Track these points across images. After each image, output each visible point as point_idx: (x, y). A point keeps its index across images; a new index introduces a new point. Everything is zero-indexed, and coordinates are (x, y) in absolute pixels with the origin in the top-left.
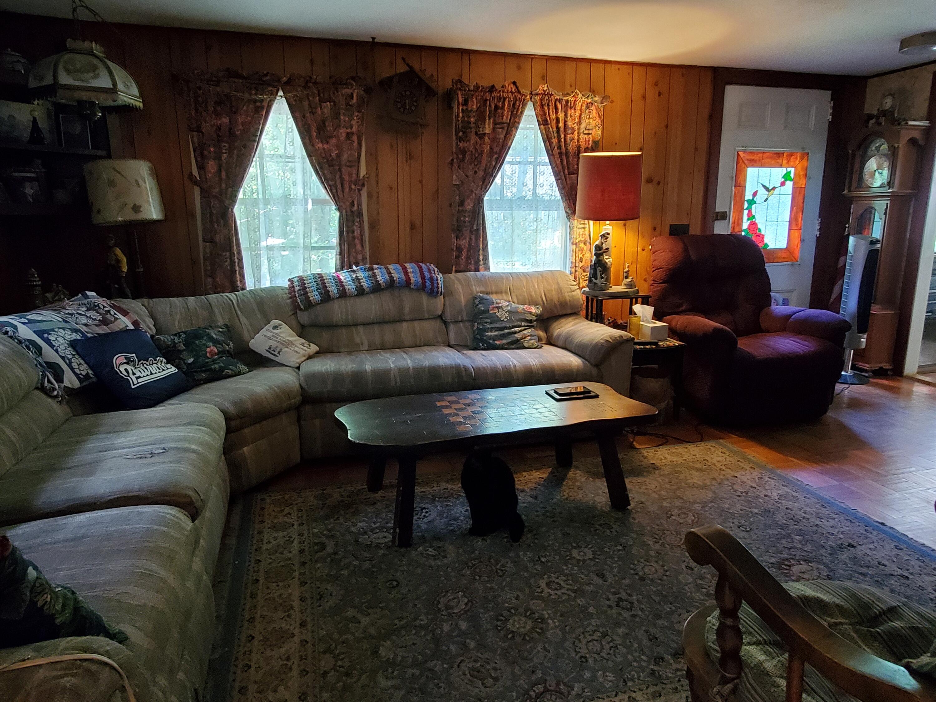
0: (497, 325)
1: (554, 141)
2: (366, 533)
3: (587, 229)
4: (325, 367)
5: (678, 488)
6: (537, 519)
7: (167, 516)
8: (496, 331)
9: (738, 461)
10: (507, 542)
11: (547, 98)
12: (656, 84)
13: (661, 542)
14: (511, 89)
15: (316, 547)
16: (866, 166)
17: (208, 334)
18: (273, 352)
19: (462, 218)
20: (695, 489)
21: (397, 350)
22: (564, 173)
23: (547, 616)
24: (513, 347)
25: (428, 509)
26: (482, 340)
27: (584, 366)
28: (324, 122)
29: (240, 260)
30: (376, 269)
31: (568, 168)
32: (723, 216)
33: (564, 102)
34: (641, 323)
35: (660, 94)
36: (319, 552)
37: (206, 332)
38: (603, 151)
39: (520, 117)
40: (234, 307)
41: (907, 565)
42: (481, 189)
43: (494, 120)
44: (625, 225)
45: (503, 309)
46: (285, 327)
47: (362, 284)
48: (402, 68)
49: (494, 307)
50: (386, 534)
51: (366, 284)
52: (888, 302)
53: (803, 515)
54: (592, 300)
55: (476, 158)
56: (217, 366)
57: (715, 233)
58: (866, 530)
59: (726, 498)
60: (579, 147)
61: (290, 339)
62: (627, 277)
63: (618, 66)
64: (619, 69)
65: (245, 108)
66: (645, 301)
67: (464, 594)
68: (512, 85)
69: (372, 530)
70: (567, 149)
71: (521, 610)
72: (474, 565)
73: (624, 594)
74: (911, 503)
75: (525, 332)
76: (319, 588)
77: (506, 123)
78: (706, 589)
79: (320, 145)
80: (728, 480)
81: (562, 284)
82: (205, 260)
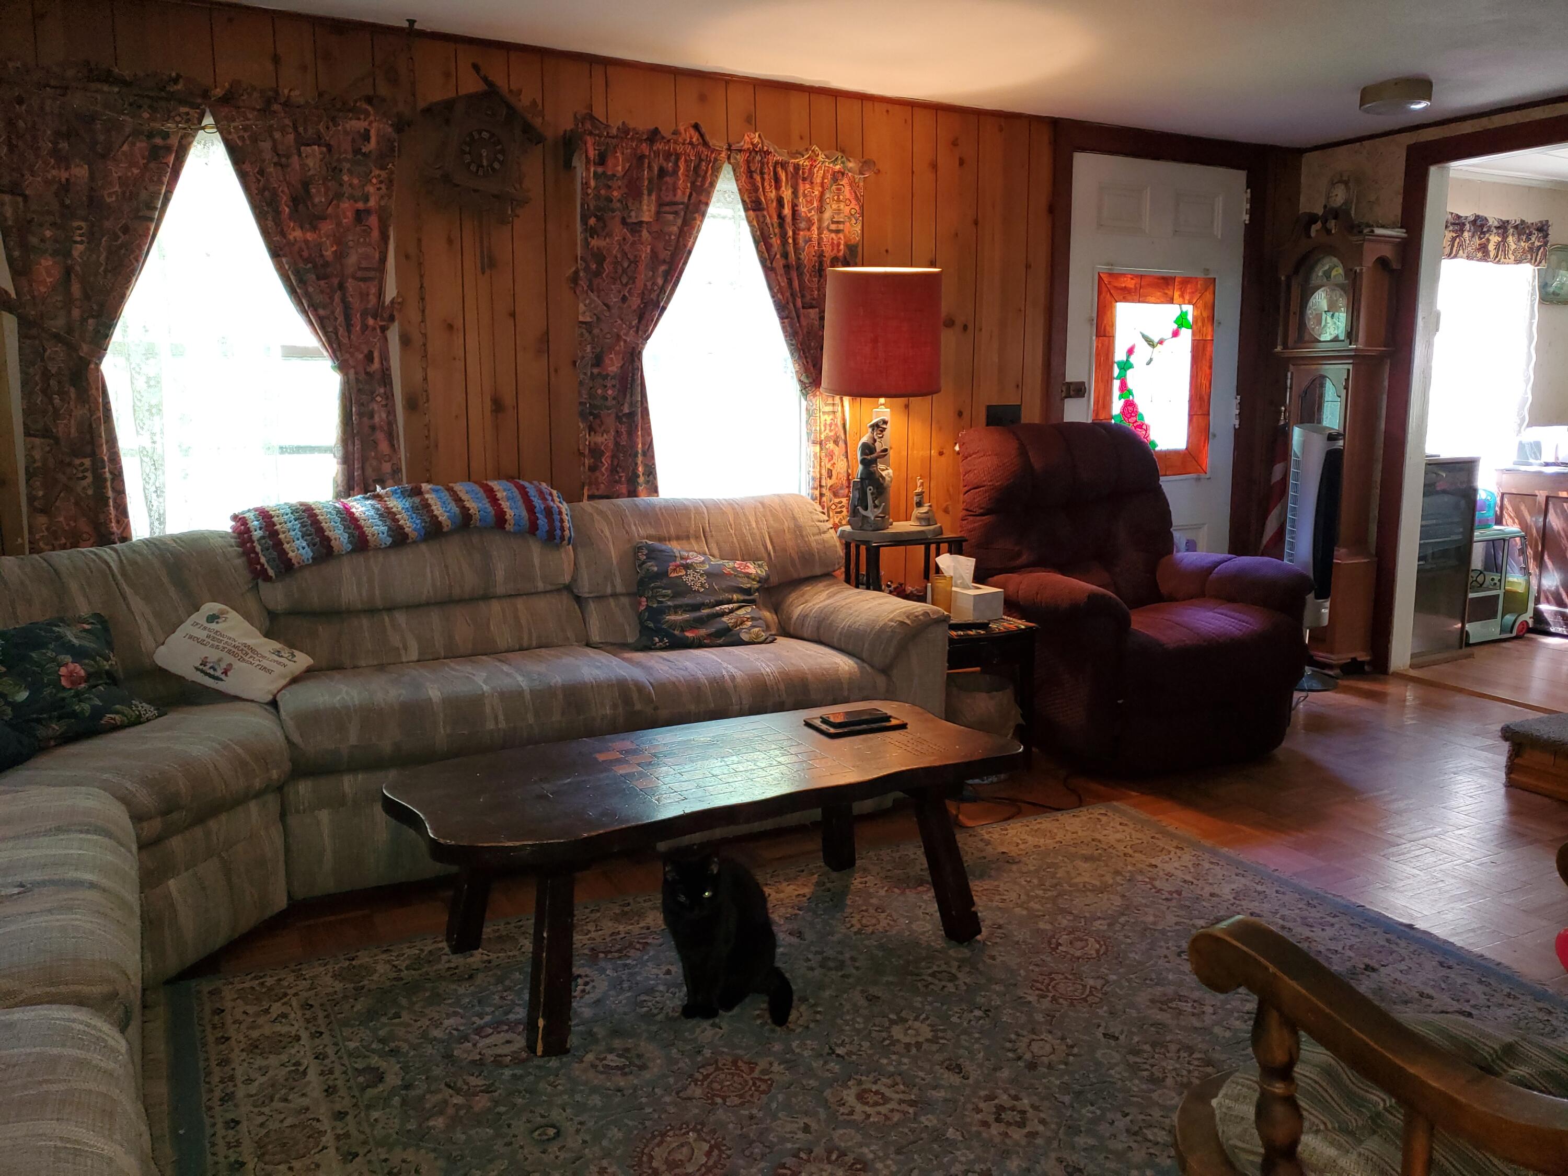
0: (687, 600)
1: (776, 242)
2: (466, 1038)
3: (839, 414)
4: (338, 698)
5: (1060, 895)
6: (810, 974)
7: (74, 1025)
8: (685, 611)
9: (1152, 838)
10: (763, 1024)
11: (758, 158)
12: (955, 143)
13: (1051, 995)
14: (691, 138)
15: (361, 1079)
16: (1310, 304)
17: (59, 637)
18: (211, 672)
19: (599, 391)
20: (1088, 893)
21: (484, 657)
22: (795, 306)
23: (871, 1156)
24: (720, 641)
25: (586, 976)
26: (658, 631)
27: (861, 672)
28: (306, 185)
29: (118, 475)
30: (428, 492)
31: (803, 296)
32: (1078, 390)
33: (791, 169)
34: (954, 589)
35: (962, 162)
36: (368, 1087)
37: (54, 632)
38: (863, 265)
39: (709, 195)
40: (113, 575)
41: (1463, 992)
42: (637, 332)
43: (659, 198)
44: (907, 406)
45: (695, 570)
46: (233, 615)
47: (402, 522)
48: (471, 85)
49: (678, 566)
50: (509, 1036)
51: (409, 523)
52: (1359, 543)
53: (1281, 922)
54: (858, 547)
55: (624, 271)
56: (86, 707)
57: (1065, 421)
58: (1388, 941)
59: (1146, 906)
60: (821, 255)
61: (250, 642)
62: (919, 504)
63: (885, 106)
64: (887, 111)
65: (125, 147)
66: (957, 547)
67: (699, 1134)
68: (692, 131)
69: (479, 1031)
70: (799, 259)
71: (819, 1151)
72: (708, 1076)
73: (1005, 1097)
74: (1448, 888)
75: (741, 612)
76: (386, 1160)
77: (682, 203)
78: (1146, 1070)
79: (298, 233)
80: (1141, 872)
81: (801, 521)
82: (30, 475)
